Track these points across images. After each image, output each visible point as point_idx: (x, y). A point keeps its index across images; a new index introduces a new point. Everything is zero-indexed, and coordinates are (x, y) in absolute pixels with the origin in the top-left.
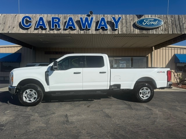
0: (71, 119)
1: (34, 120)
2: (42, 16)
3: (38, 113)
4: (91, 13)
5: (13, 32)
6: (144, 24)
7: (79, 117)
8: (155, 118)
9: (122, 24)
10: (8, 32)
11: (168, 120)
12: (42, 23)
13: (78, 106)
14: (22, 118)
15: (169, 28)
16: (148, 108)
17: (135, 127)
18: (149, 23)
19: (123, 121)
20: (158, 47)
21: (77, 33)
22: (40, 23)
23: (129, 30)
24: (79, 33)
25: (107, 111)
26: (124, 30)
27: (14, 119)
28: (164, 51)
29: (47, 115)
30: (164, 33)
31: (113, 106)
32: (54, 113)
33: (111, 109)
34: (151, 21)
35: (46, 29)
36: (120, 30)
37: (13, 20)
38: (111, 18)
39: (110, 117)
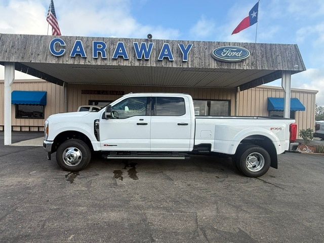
0: (119, 182)
2: (79, 39)
4: (150, 37)
5: (37, 62)
6: (223, 55)
10: (31, 61)
15: (258, 62)
17: (203, 192)
18: (230, 54)
19: (189, 185)
20: (245, 87)
21: (130, 65)
22: (77, 50)
23: (203, 64)
24: (133, 65)
26: (195, 63)
27: (43, 181)
28: (253, 92)
29: (88, 177)
30: (251, 69)
32: (97, 175)
34: (232, 51)
35: (86, 58)
36: (190, 63)
37: (38, 44)
38: (178, 45)
39: (172, 180)
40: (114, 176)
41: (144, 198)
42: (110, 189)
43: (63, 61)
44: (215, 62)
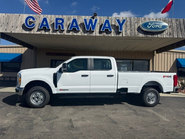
0: (76, 124)
1: (37, 124)
2: (45, 16)
3: (41, 117)
4: (95, 15)
5: (16, 32)
6: (149, 27)
7: (84, 123)
8: (163, 125)
9: (126, 26)
10: (11, 32)
11: (178, 128)
13: (82, 110)
14: (24, 121)
15: (174, 32)
16: (154, 114)
18: (154, 26)
19: (131, 128)
21: (81, 35)
22: (44, 24)
23: (134, 34)
24: (83, 35)
25: (112, 116)
26: (128, 33)
27: (16, 122)
29: (51, 119)
30: (169, 37)
31: (118, 111)
32: (57, 117)
33: (116, 114)
34: (155, 24)
35: (50, 30)
36: (124, 33)
37: (17, 20)
38: (115, 20)
39: (117, 123)
40: (71, 119)
42: (68, 131)
43: (34, 32)
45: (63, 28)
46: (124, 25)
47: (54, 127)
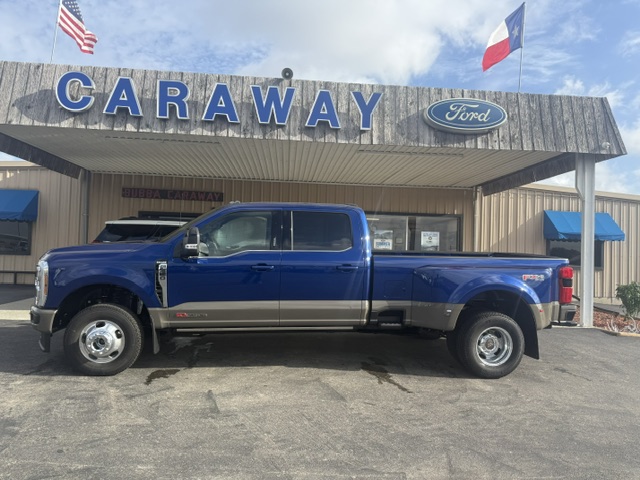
0: (223, 404)
1: (108, 407)
2: (126, 75)
3: (117, 387)
4: (287, 75)
5: (25, 123)
6: (449, 119)
7: (250, 399)
9: (384, 114)
10: (10, 122)
11: (509, 406)
12: (126, 99)
14: (68, 401)
15: (524, 135)
17: (415, 425)
18: (464, 116)
20: (493, 186)
21: (242, 136)
22: (121, 99)
24: (249, 136)
26: (387, 135)
27: (42, 405)
29: (149, 392)
30: (509, 148)
32: (170, 387)
34: (470, 110)
35: (140, 118)
36: (375, 135)
38: (350, 94)
39: (343, 398)
40: (210, 391)
41: (284, 440)
42: (203, 420)
43: (87, 123)
44: (432, 133)
45: (183, 113)
46: (376, 109)
47: (161, 413)
